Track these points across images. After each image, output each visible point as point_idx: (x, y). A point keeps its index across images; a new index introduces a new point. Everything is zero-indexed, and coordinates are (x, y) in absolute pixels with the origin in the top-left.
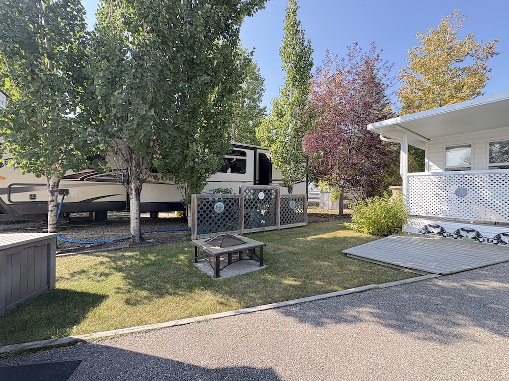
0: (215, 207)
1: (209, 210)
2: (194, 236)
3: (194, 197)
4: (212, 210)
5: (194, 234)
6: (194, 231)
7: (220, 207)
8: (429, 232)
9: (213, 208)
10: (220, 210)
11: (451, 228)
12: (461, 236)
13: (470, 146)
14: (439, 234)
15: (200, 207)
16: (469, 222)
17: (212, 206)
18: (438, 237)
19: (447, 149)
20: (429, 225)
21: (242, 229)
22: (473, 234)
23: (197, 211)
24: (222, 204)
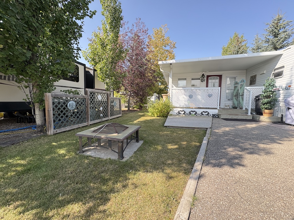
0: (68, 105)
1: (63, 107)
2: (51, 132)
3: (49, 96)
4: (66, 107)
5: (51, 129)
6: (51, 127)
7: (72, 105)
8: (180, 113)
9: (67, 106)
10: (72, 107)
11: (188, 111)
12: (191, 114)
13: (186, 79)
14: (184, 114)
15: (55, 105)
16: (193, 108)
17: (66, 104)
18: (184, 115)
19: (179, 79)
20: (180, 111)
21: (89, 121)
22: (194, 113)
23: (52, 109)
24: (74, 103)
